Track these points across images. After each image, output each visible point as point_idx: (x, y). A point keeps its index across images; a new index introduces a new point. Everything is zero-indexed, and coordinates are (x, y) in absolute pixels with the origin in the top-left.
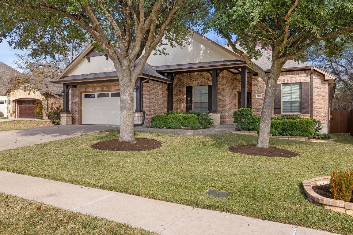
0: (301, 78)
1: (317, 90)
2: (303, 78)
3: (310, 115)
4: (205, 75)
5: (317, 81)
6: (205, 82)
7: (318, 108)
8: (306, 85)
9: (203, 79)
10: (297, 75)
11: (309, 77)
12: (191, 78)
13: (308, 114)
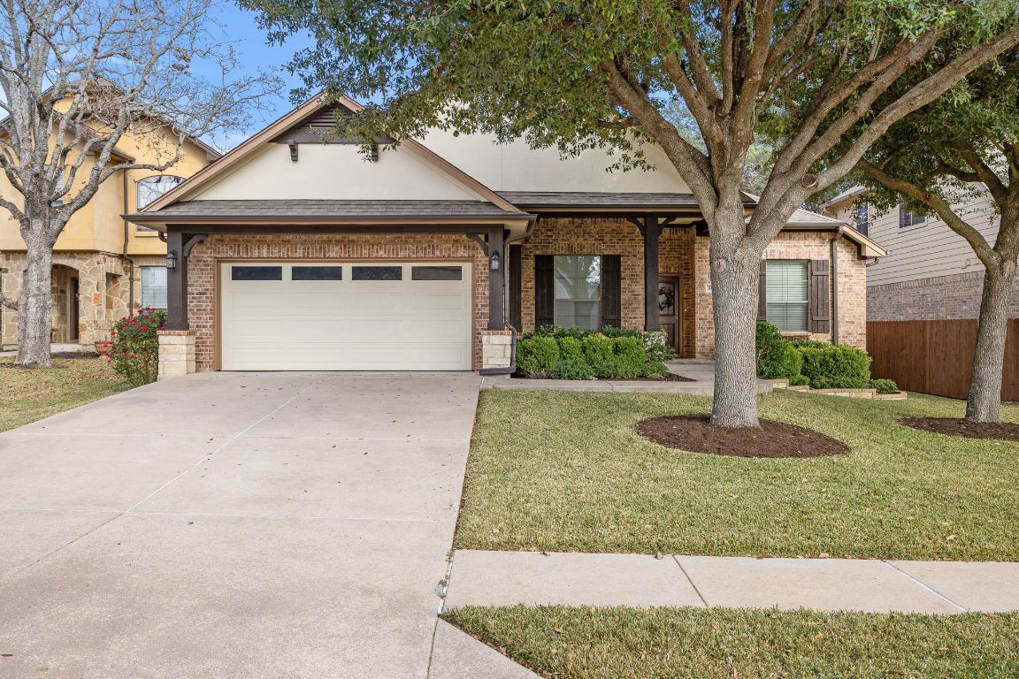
0: (809, 248)
1: (845, 279)
2: (815, 250)
3: (829, 336)
4: (592, 227)
5: (844, 256)
6: (594, 245)
7: (847, 319)
8: (820, 267)
9: (587, 236)
10: (802, 242)
11: (828, 247)
12: (549, 233)
13: (825, 335)
